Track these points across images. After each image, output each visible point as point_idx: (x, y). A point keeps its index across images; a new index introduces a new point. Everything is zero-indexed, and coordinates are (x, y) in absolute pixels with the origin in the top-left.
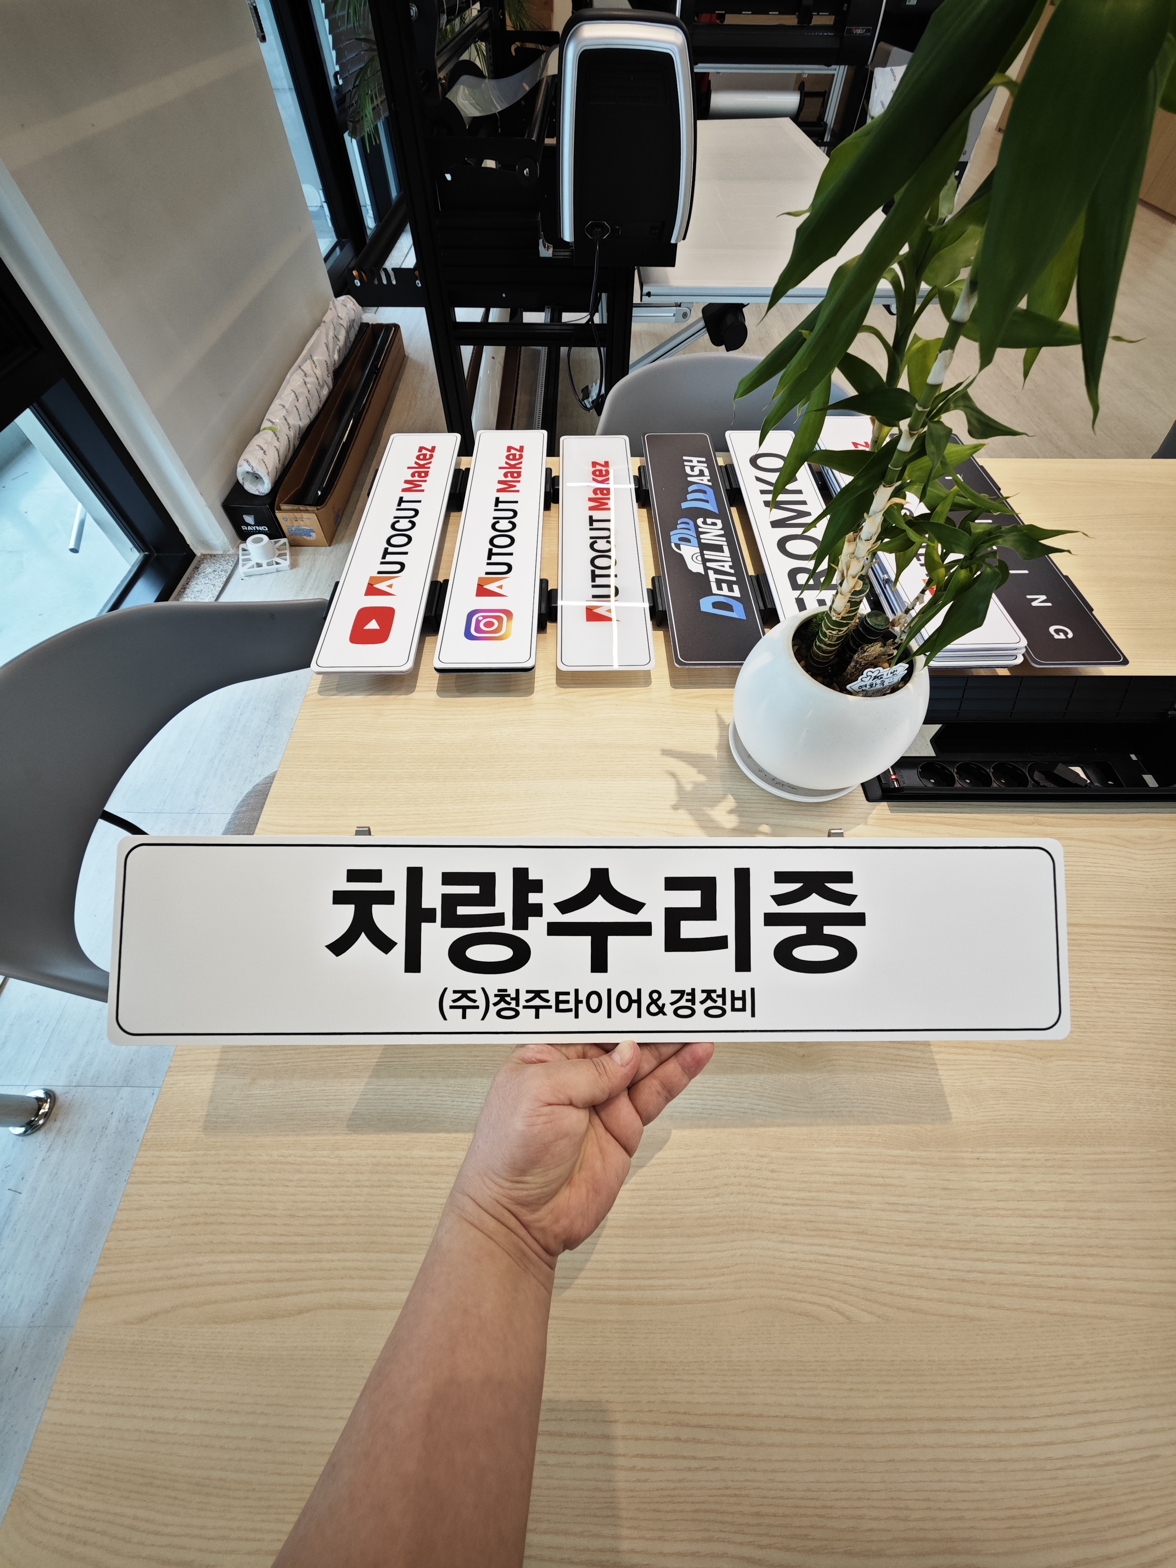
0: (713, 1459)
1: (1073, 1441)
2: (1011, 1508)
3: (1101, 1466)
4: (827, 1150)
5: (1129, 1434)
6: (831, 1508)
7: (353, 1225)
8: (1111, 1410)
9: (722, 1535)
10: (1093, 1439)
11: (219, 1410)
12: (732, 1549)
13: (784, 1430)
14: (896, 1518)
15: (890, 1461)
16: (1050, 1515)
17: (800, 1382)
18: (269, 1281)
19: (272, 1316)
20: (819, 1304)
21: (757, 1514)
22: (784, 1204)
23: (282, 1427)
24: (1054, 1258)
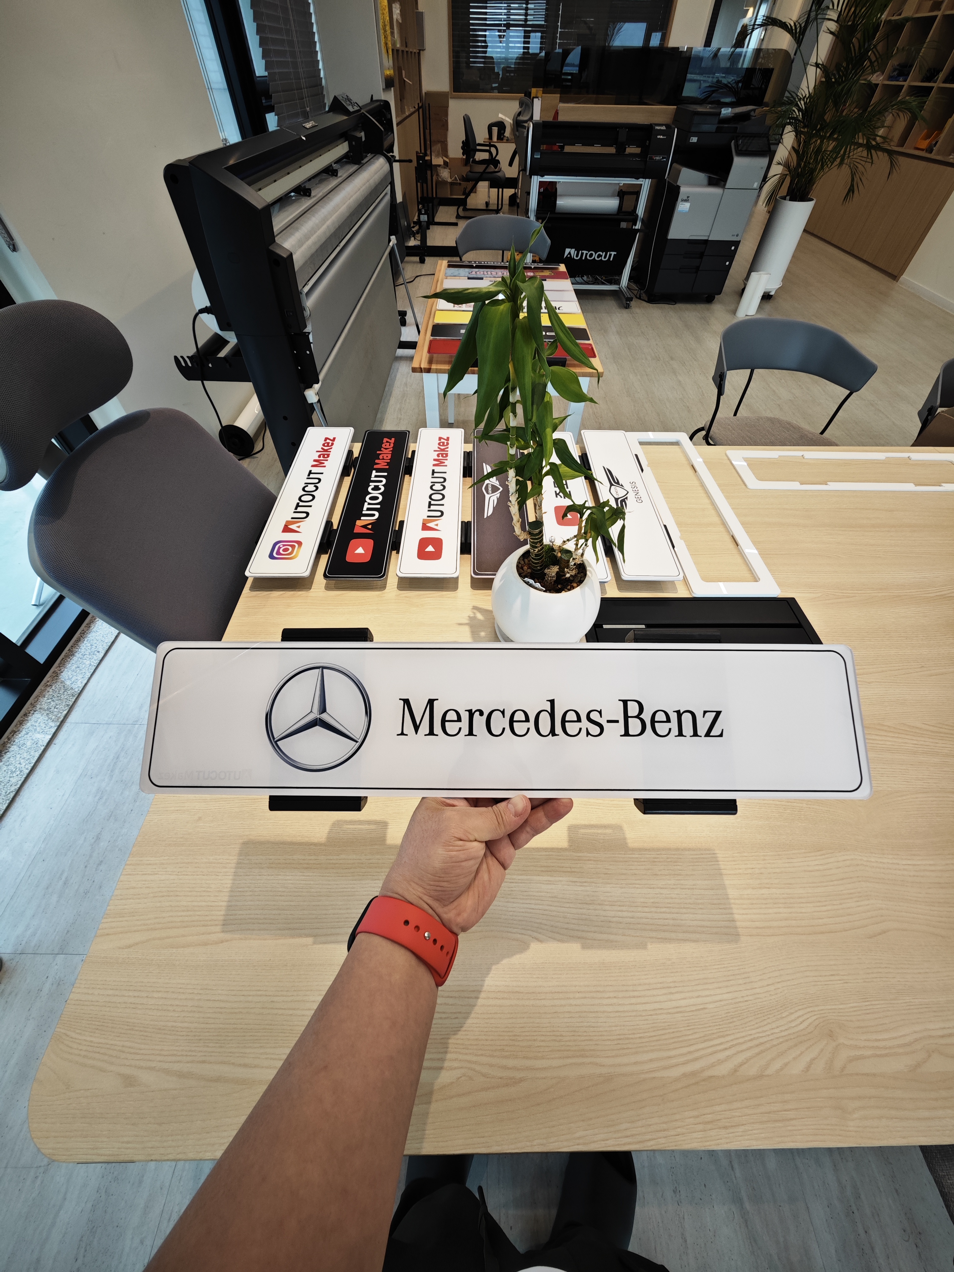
0: (455, 1013)
1: (660, 1002)
2: (619, 1035)
3: (672, 1013)
4: (540, 853)
5: (693, 998)
6: (518, 1036)
7: (256, 896)
8: (683, 986)
9: (456, 1050)
10: (671, 1000)
11: (173, 992)
12: (461, 1057)
13: (497, 998)
14: (555, 1040)
15: (555, 1012)
16: (640, 1038)
19: (205, 944)
20: (525, 935)
21: (476, 1040)
22: (510, 883)
23: (209, 1000)
24: (664, 910)
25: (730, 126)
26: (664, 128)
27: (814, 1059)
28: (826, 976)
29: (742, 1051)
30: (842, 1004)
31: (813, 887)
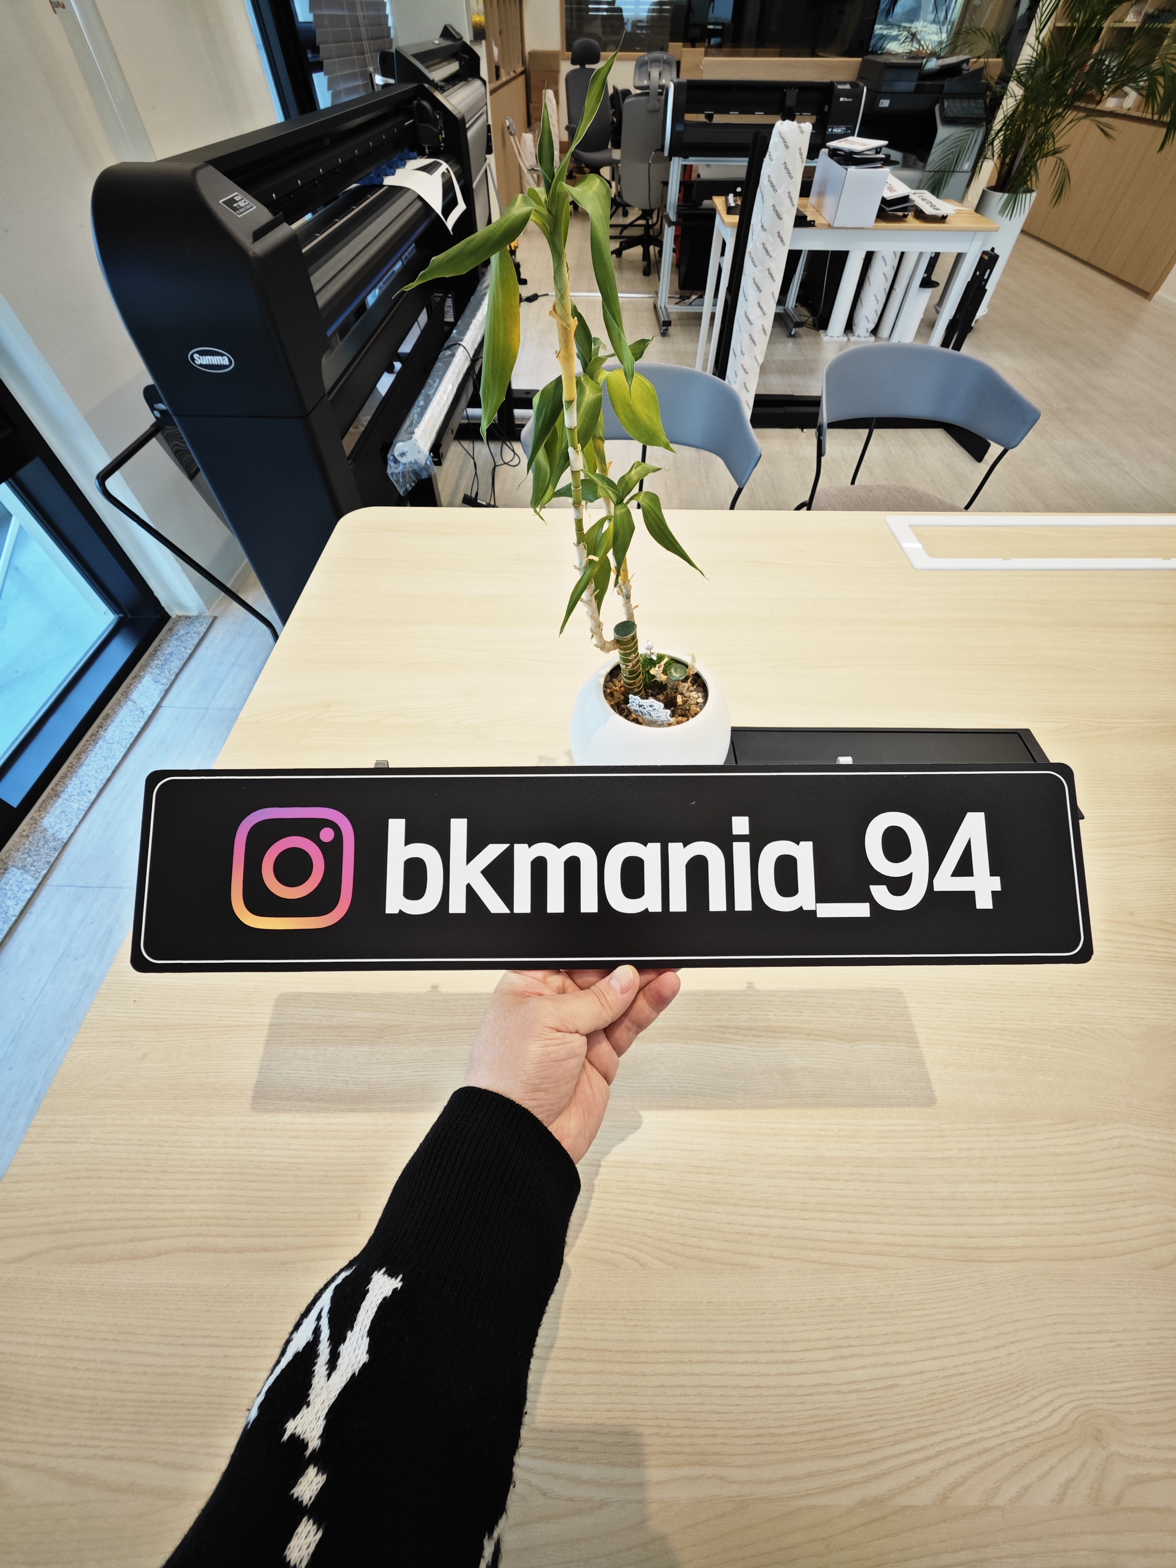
1: (826, 1372)
2: (760, 1428)
3: (844, 1393)
5: (878, 1365)
6: (601, 1425)
7: (217, 1180)
8: (862, 1345)
10: (842, 1370)
11: (76, 1337)
15: (660, 1386)
16: (793, 1434)
17: (591, 1319)
18: (134, 1227)
19: (134, 1257)
20: (618, 1253)
23: (130, 1352)
24: (833, 1215)
25: (936, 83)
26: (848, 87)
27: (1072, 1479)
28: (1088, 1333)
29: (955, 1463)
30: (1116, 1382)
31: (1064, 1181)
